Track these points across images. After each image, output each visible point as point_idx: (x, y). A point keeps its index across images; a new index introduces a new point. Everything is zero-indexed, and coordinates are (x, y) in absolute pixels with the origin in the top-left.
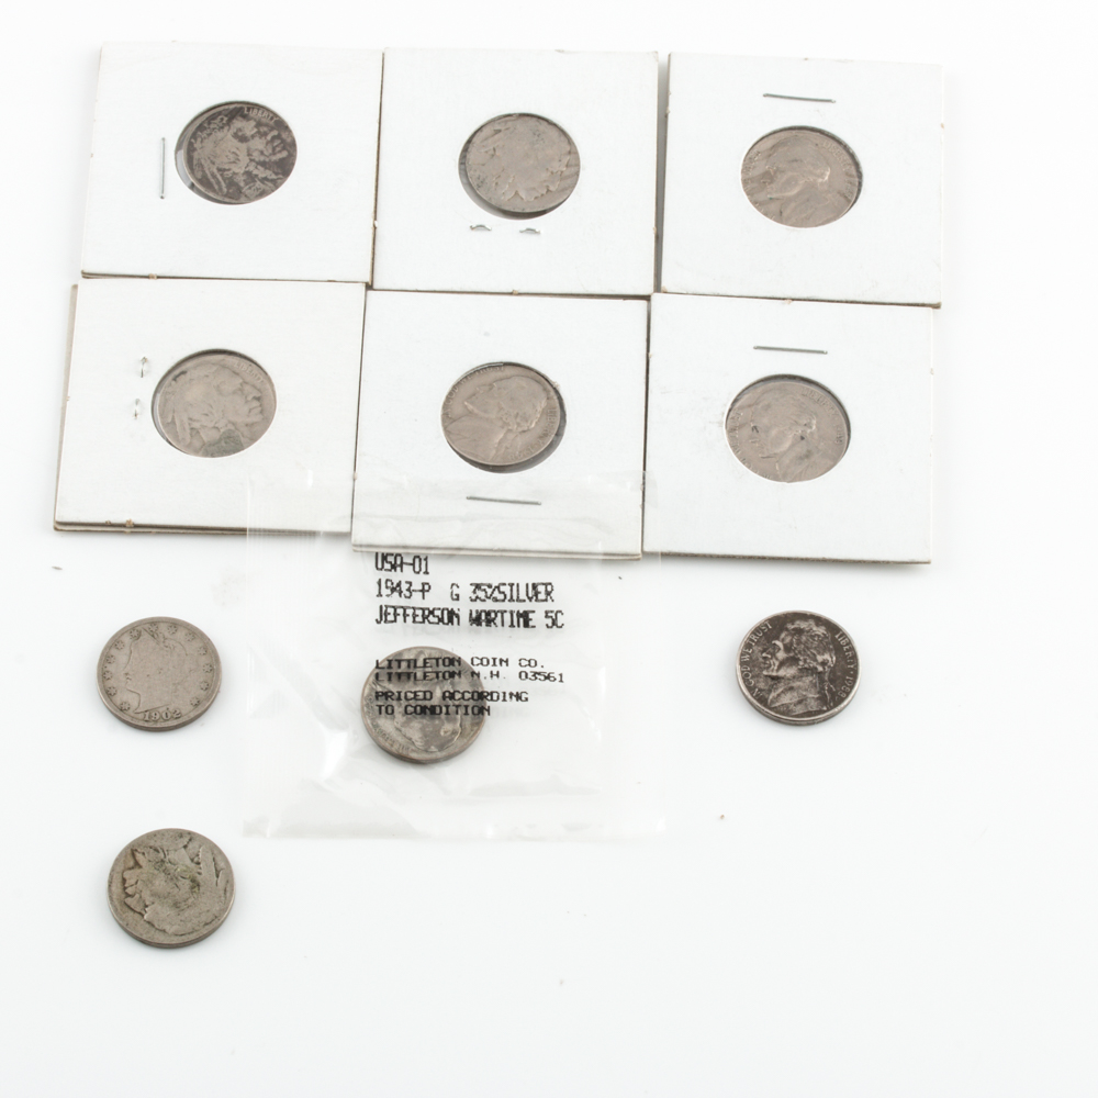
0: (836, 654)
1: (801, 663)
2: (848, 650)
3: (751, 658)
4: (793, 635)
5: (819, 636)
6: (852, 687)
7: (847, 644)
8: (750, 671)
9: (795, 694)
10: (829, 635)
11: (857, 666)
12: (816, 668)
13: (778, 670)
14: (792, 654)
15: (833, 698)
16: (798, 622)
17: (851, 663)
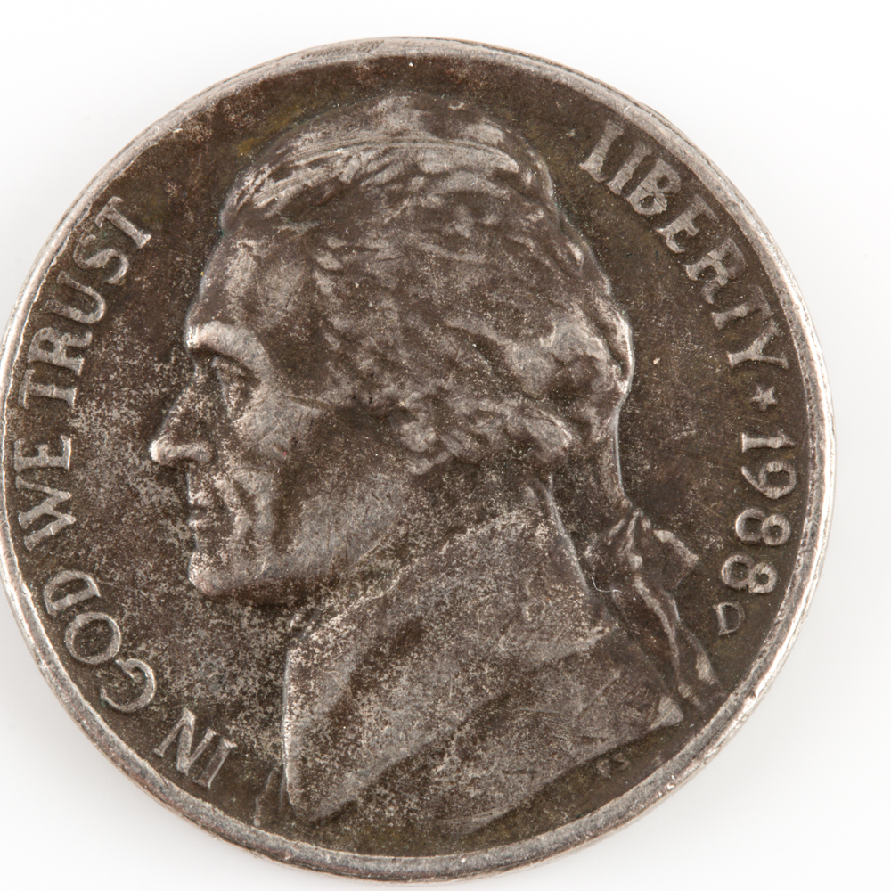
0: (622, 297)
1: (419, 435)
2: (694, 246)
3: (80, 505)
4: (304, 252)
5: (473, 201)
6: (798, 504)
7: (676, 204)
8: (108, 601)
9: (445, 672)
10: (539, 172)
11: (786, 339)
12: (526, 441)
13: (280, 537)
14: (338, 393)
15: (698, 621)
16: (307, 144)
17: (741, 332)
